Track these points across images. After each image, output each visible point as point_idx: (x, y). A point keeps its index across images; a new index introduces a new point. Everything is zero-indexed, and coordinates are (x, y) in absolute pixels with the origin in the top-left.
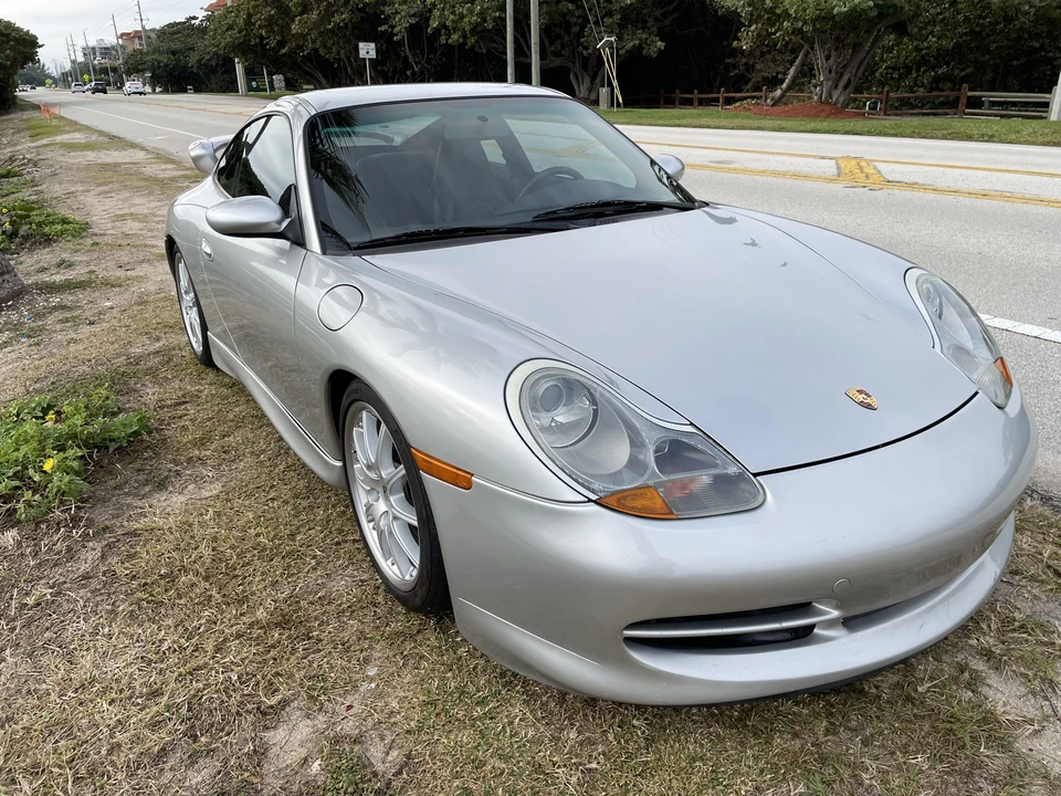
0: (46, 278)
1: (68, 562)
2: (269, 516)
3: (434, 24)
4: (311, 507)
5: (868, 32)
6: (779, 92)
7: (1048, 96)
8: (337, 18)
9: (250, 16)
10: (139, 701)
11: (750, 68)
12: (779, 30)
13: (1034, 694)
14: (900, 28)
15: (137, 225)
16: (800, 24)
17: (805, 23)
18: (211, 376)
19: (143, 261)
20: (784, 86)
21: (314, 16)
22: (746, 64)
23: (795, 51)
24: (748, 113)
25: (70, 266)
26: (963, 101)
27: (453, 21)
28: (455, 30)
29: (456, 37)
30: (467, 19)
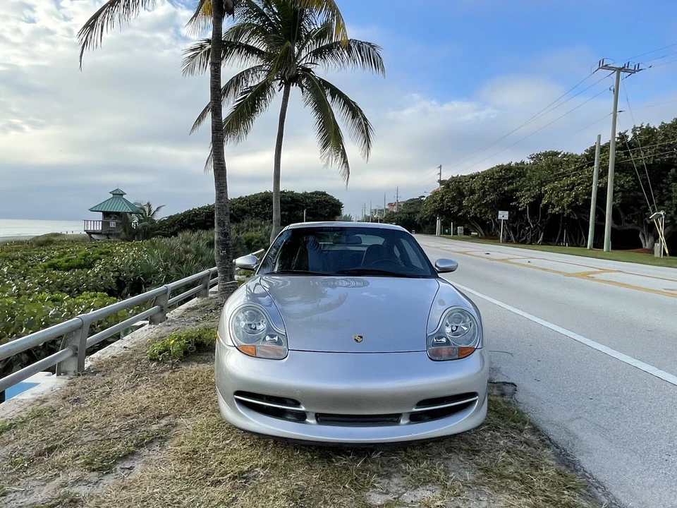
3: (544, 202)
8: (488, 198)
9: (443, 196)
21: (476, 197)
27: (557, 201)
28: (558, 205)
29: (557, 209)
30: (565, 200)
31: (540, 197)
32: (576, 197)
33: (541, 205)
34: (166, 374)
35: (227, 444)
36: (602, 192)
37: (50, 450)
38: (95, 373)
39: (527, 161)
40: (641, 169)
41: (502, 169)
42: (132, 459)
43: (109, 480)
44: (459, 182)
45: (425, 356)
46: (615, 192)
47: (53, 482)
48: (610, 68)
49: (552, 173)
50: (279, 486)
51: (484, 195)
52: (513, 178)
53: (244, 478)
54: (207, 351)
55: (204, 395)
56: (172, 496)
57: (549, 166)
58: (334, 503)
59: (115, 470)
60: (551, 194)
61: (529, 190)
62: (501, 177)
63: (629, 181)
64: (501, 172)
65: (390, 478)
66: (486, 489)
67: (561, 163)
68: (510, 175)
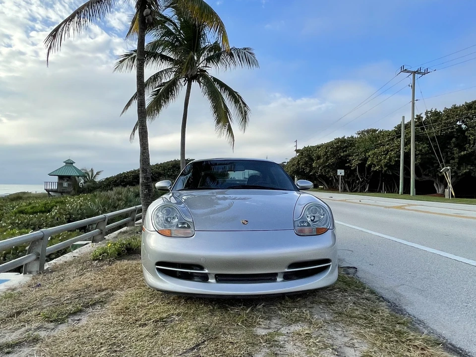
3: (368, 163)
8: (330, 161)
9: (299, 161)
21: (322, 160)
27: (377, 162)
28: (378, 165)
29: (378, 168)
30: (383, 161)
31: (365, 160)
32: (390, 158)
33: (366, 165)
34: (105, 267)
35: (151, 304)
36: (407, 156)
37: (19, 313)
38: (52, 272)
39: (356, 136)
40: (433, 139)
41: (338, 141)
42: (80, 315)
43: (63, 327)
44: (309, 151)
45: (293, 233)
46: (416, 155)
47: (20, 330)
48: (408, 72)
49: (373, 144)
50: (190, 325)
51: (327, 159)
52: (346, 147)
53: (164, 322)
54: (135, 253)
55: (133, 277)
56: (111, 334)
57: (371, 139)
58: (231, 334)
59: (68, 321)
60: (373, 157)
61: (358, 155)
62: (338, 147)
63: (425, 147)
64: (338, 143)
65: (270, 320)
66: (340, 324)
67: (379, 137)
68: (345, 145)
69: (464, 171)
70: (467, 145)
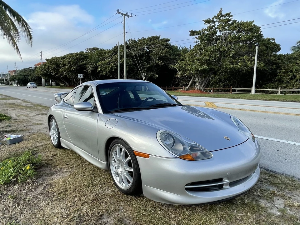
0: (3, 129)
1: (34, 191)
2: (85, 179)
3: (99, 70)
4: (95, 177)
5: (207, 74)
6: (187, 87)
7: (251, 89)
8: (72, 68)
9: (48, 67)
10: (65, 217)
11: (179, 82)
12: (186, 73)
13: (269, 202)
14: (215, 73)
15: (25, 117)
16: (192, 72)
17: (193, 71)
18: (59, 150)
19: (30, 125)
20: (189, 86)
21: (67, 67)
22: (178, 81)
23: (190, 78)
24: (181, 92)
25: (10, 127)
26: (231, 90)
27: (104, 69)
28: (104, 71)
29: (104, 73)
30: (108, 69)
31: (96, 68)
32: (112, 67)
33: (97, 71)
39: (86, 51)
41: (78, 54)
44: (56, 60)
46: (127, 65)
49: (99, 57)
51: (71, 66)
52: (83, 59)
57: (98, 54)
60: (101, 66)
61: (91, 64)
62: (77, 58)
63: (130, 62)
64: (77, 56)
67: (102, 53)
68: (82, 57)
69: (150, 75)
70: (151, 61)
